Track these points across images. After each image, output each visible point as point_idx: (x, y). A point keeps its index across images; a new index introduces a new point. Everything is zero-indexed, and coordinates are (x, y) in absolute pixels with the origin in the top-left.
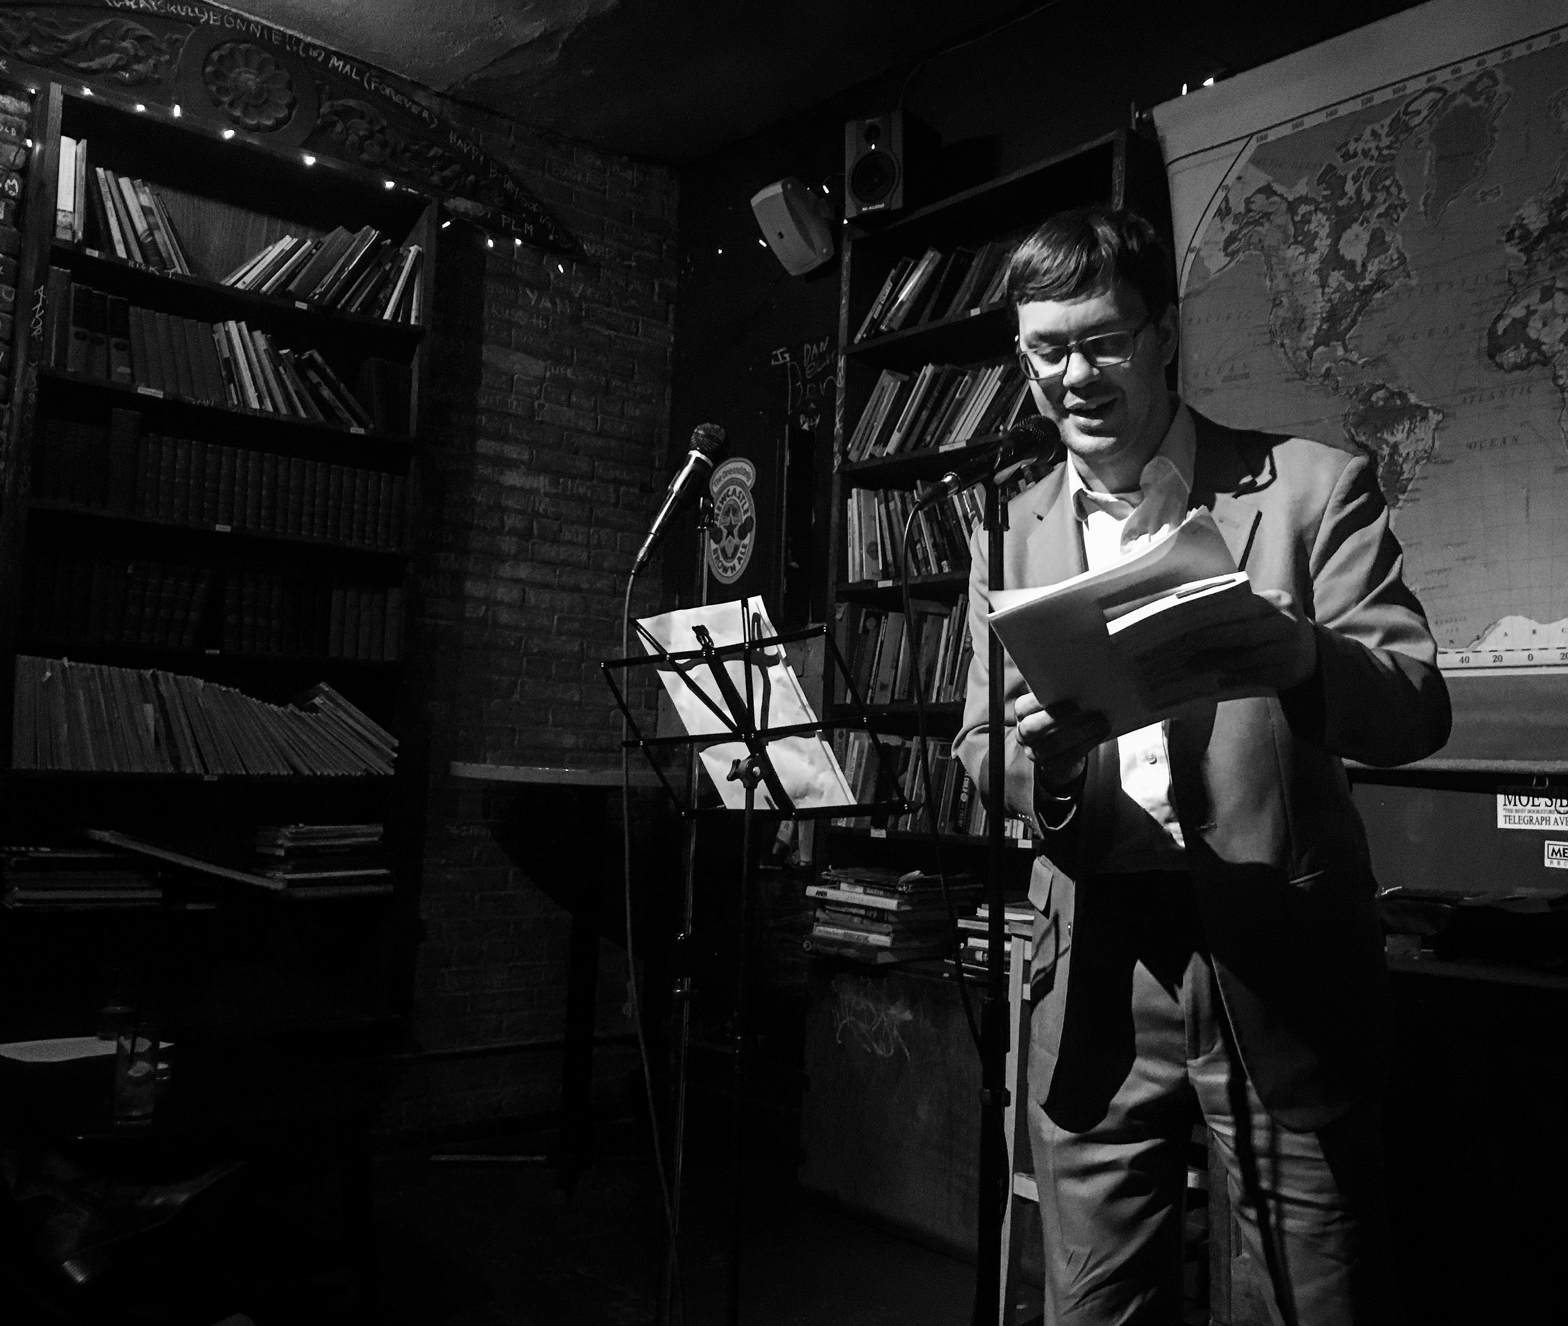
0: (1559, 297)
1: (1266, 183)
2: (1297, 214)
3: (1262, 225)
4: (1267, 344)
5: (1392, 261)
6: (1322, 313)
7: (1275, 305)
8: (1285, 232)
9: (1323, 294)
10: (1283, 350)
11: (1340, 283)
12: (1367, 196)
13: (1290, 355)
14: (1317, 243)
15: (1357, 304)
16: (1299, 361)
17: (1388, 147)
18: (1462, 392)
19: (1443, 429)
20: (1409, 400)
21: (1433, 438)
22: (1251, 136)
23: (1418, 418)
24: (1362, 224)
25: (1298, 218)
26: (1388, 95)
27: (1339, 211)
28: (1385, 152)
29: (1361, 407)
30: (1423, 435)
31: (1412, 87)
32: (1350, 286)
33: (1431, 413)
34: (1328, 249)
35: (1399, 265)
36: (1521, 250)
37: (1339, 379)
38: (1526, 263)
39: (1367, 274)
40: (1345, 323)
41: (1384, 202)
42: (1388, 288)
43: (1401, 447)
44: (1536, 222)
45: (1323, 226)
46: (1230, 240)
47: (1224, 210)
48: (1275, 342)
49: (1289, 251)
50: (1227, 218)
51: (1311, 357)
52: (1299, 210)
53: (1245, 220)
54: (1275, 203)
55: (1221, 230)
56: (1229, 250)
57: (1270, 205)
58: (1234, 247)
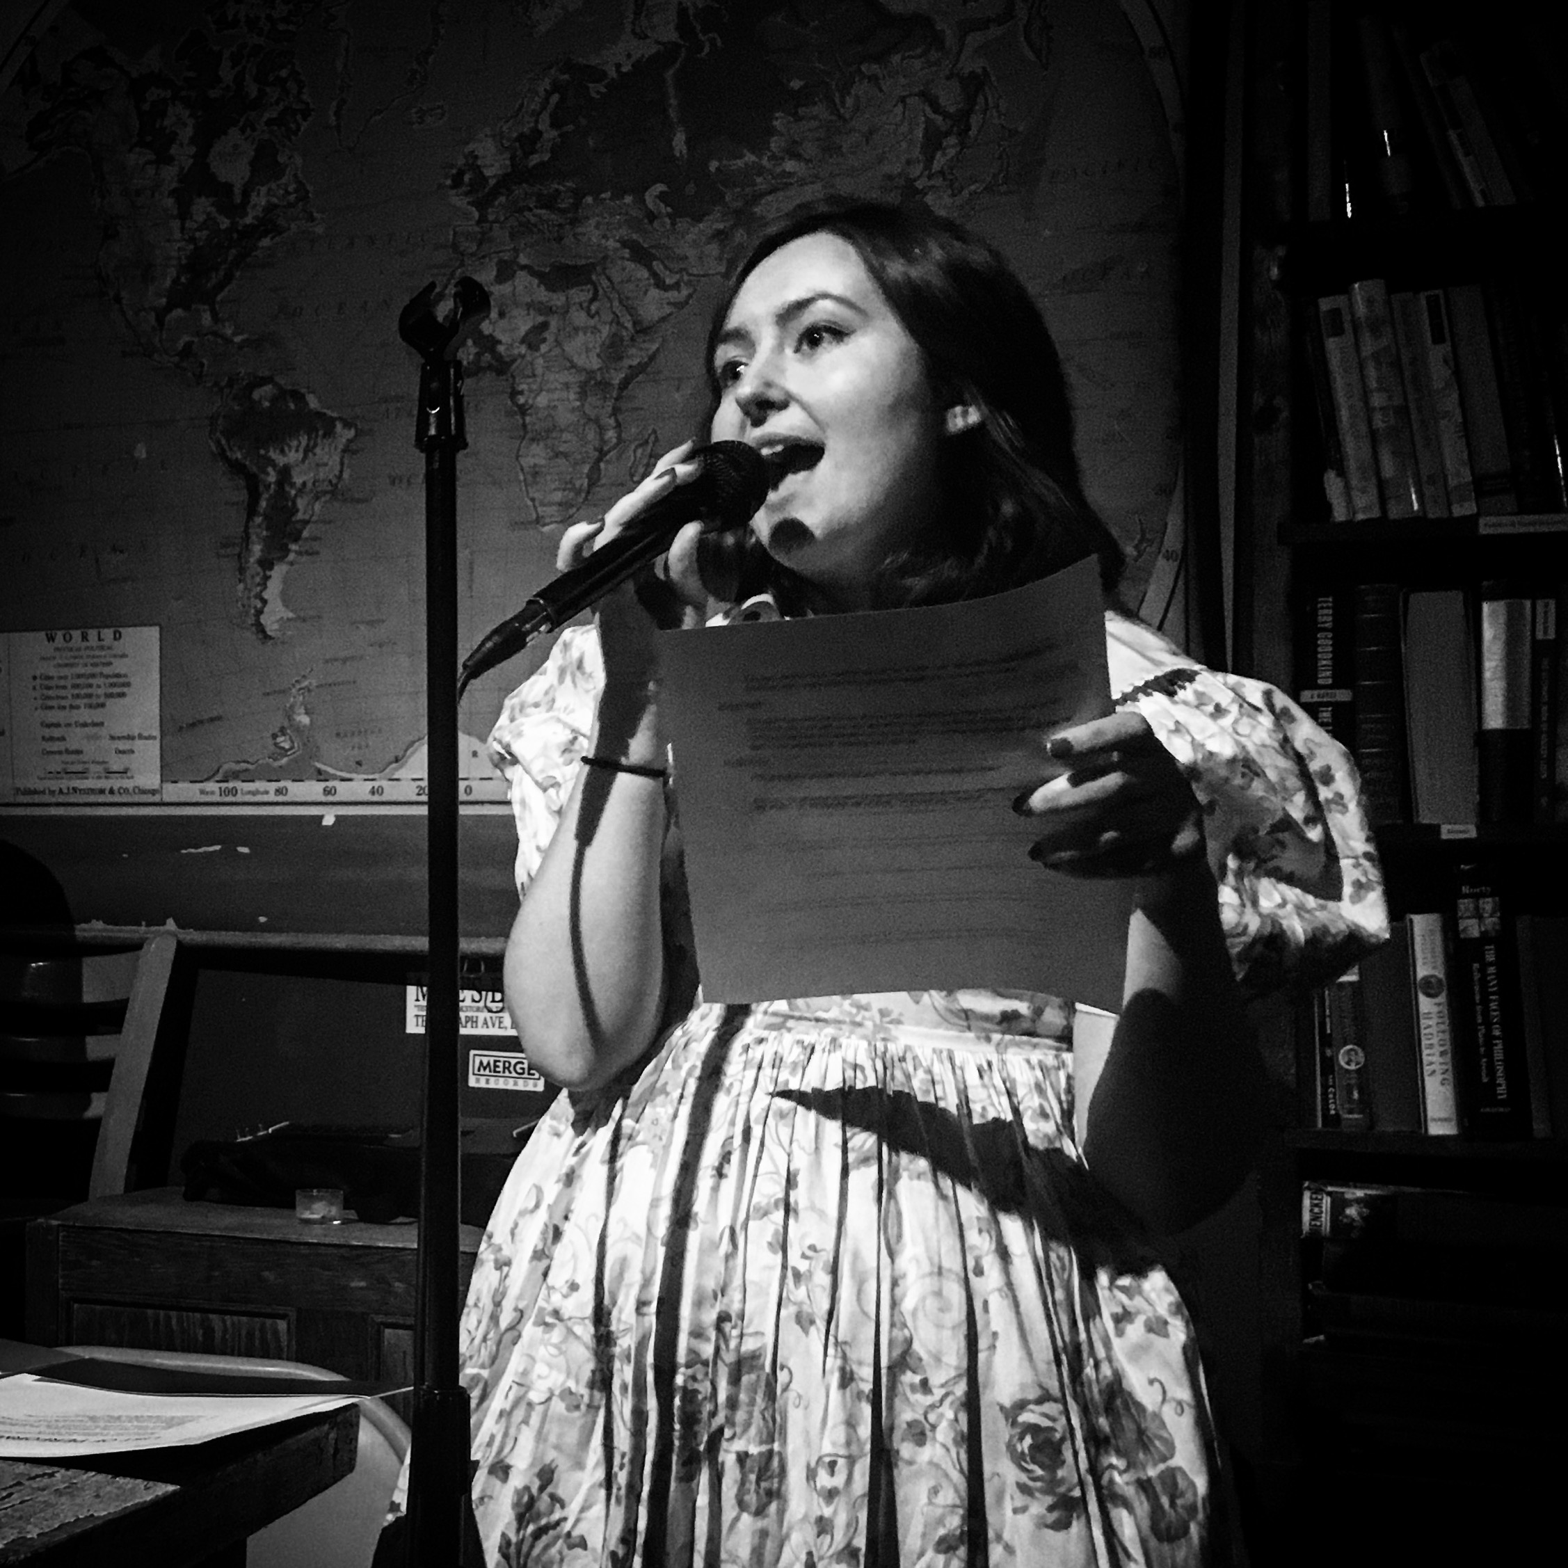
0: (522, 279)
1: (96, 45)
2: (145, 100)
3: (89, 108)
4: (93, 296)
5: (288, 193)
6: (179, 258)
7: (107, 236)
8: (126, 126)
9: (183, 229)
10: (117, 306)
11: (209, 217)
12: (253, 90)
13: (130, 315)
14: (174, 150)
15: (234, 251)
16: (145, 327)
17: (285, 20)
19: (355, 452)
20: (307, 404)
21: (342, 464)
23: (321, 433)
24: (243, 131)
25: (146, 107)
27: (208, 105)
28: (281, 27)
29: (236, 408)
30: (326, 459)
32: (225, 223)
33: (339, 426)
34: (191, 161)
35: (298, 200)
36: (469, 203)
37: (205, 361)
38: (479, 222)
39: (249, 210)
40: (214, 279)
41: (277, 103)
42: (280, 233)
43: (294, 473)
44: (494, 165)
45: (185, 125)
46: (38, 124)
47: (27, 77)
48: (105, 293)
49: (130, 155)
50: (32, 90)
51: (161, 323)
52: (147, 94)
53: (62, 96)
54: (109, 77)
55: (24, 107)
56: (36, 140)
57: (103, 78)
58: (44, 136)
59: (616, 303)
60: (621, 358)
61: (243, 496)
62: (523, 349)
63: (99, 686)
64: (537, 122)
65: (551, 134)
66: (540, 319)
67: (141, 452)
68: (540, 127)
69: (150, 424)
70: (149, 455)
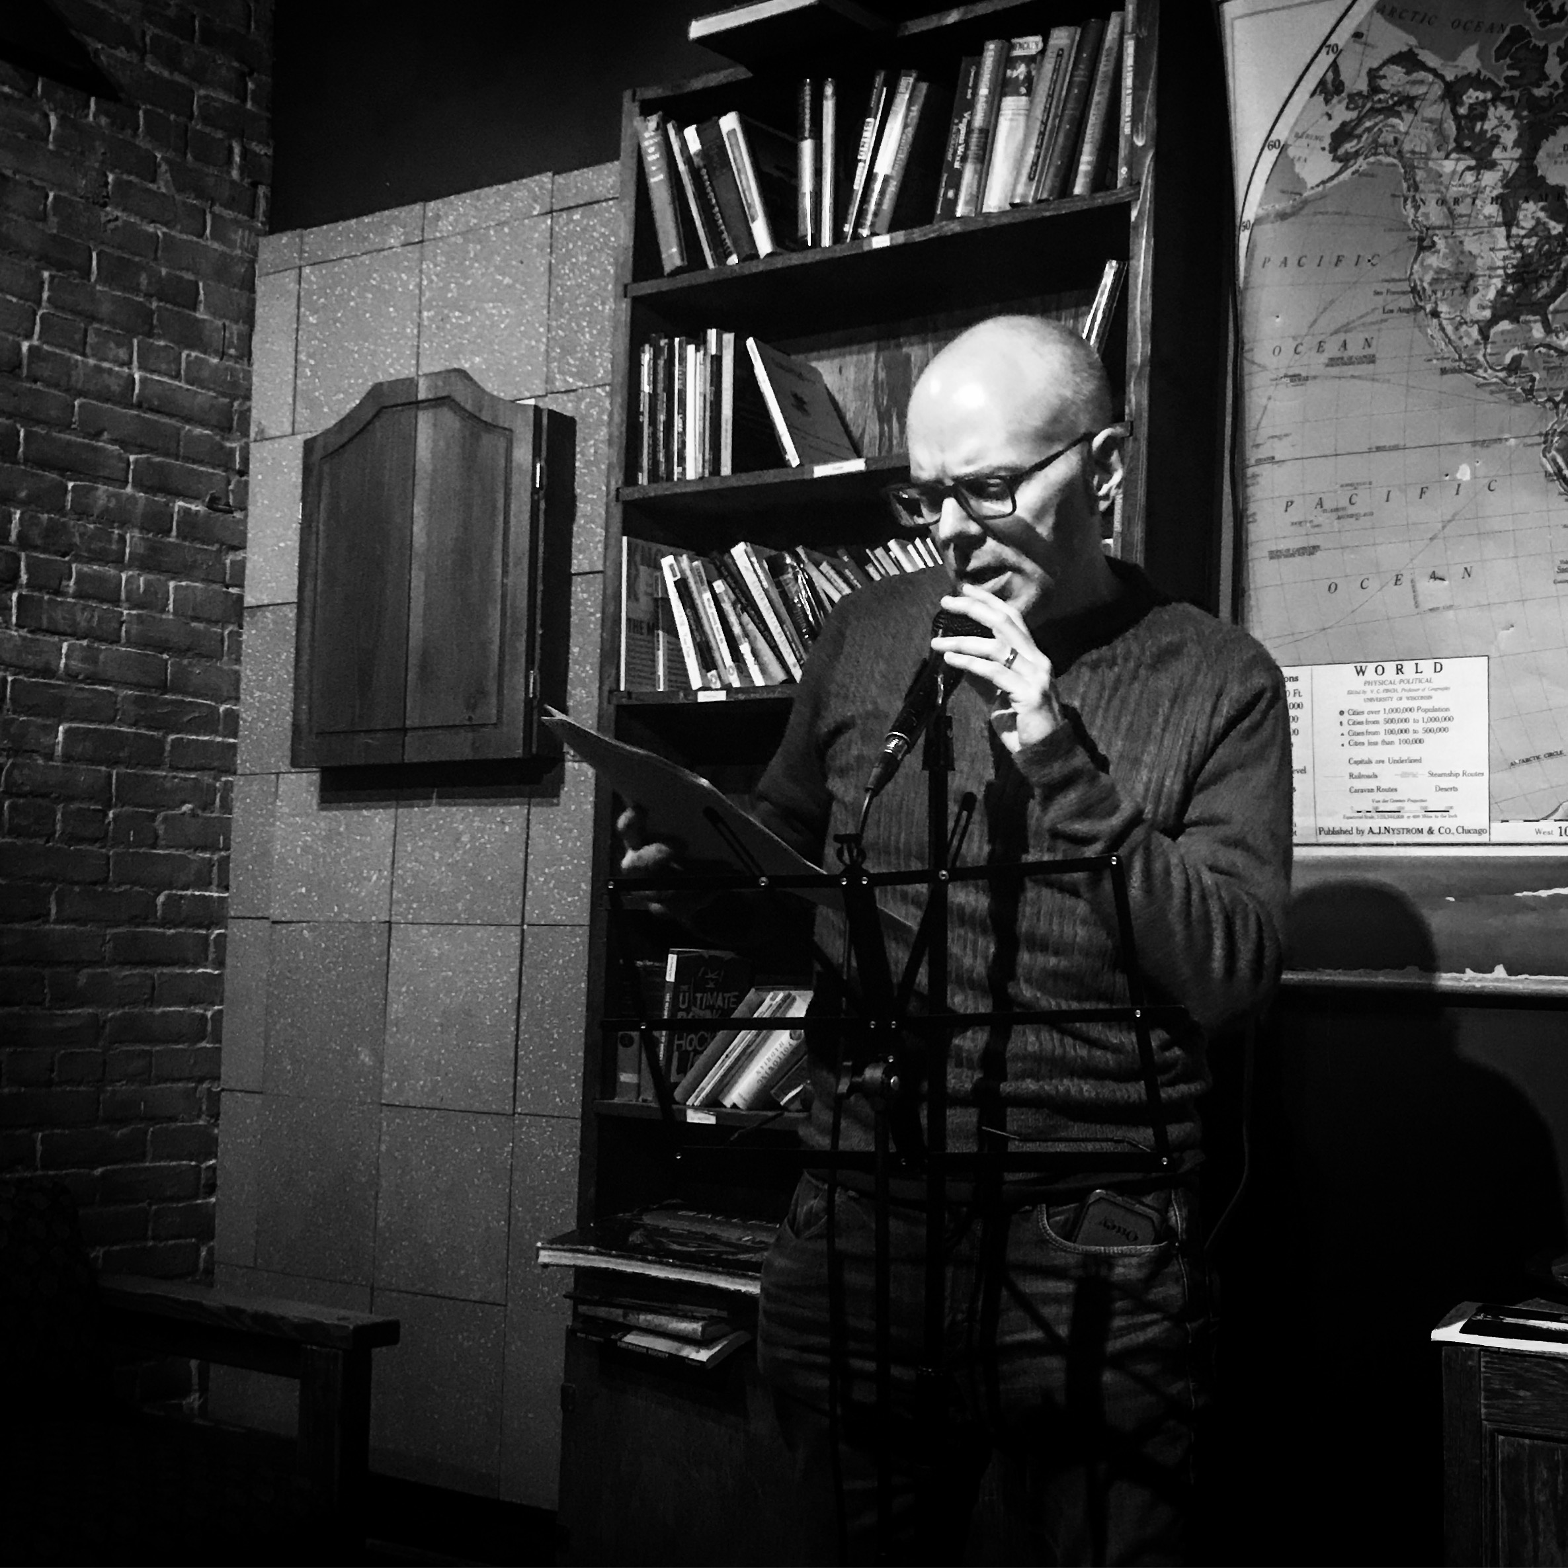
1: (1405, 49)
2: (1462, 104)
3: (1398, 115)
4: (1407, 311)
6: (1504, 268)
7: (1422, 248)
8: (1439, 131)
9: (1508, 237)
10: (1435, 321)
11: (1538, 221)
13: (1449, 329)
14: (1497, 154)
16: (1466, 341)
25: (1462, 111)
27: (1533, 104)
34: (1515, 165)
37: (1537, 375)
40: (1545, 288)
45: (1508, 127)
46: (1342, 135)
47: (1330, 86)
48: (1423, 308)
49: (1446, 163)
50: (1335, 100)
51: (1485, 336)
52: (1464, 97)
53: (1369, 105)
54: (1422, 82)
55: (1326, 118)
56: (1341, 151)
57: (1414, 83)
58: (1350, 146)
63: (1416, 721)
67: (1464, 473)
69: (1474, 443)
70: (1474, 476)
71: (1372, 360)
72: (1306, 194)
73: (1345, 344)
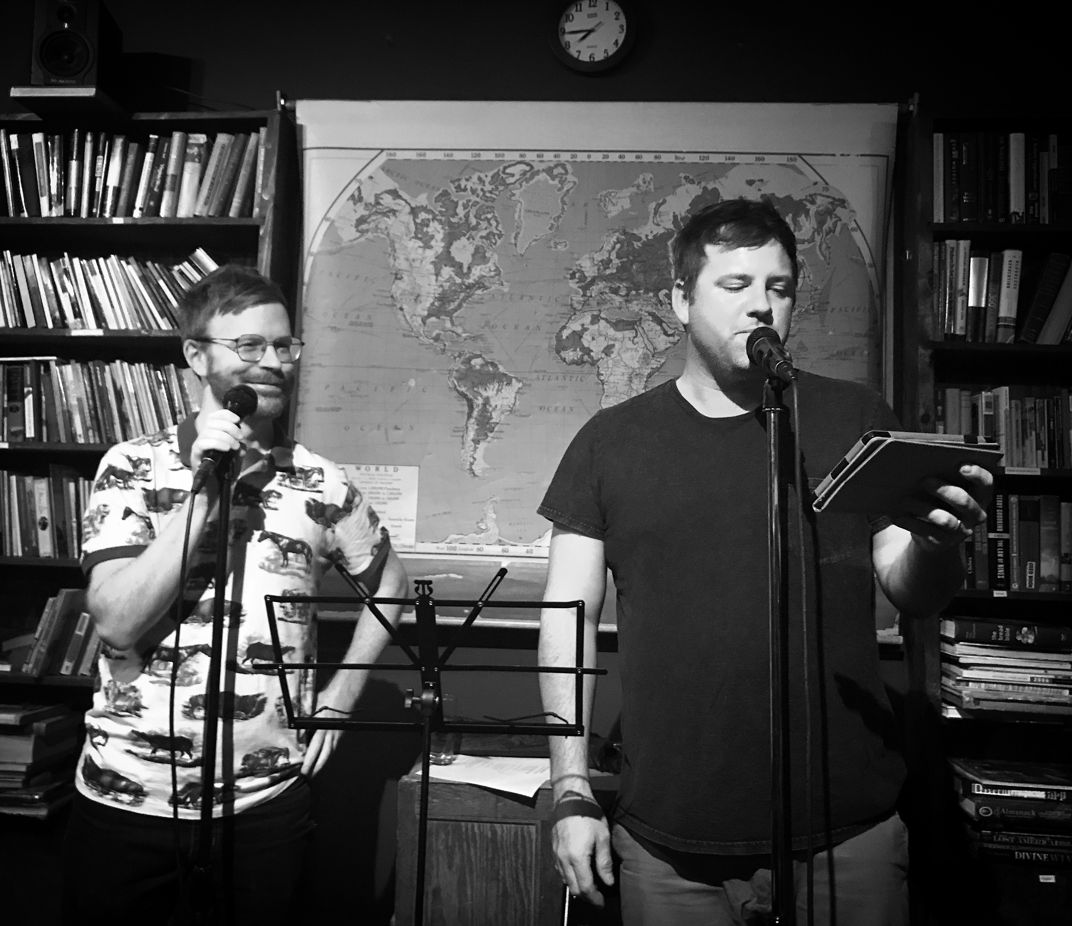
0: (602, 323)
1: (393, 188)
2: (418, 218)
3: (388, 217)
4: (388, 305)
5: (490, 271)
6: (434, 294)
7: (396, 278)
8: (408, 228)
9: (437, 280)
10: (401, 313)
11: (451, 277)
12: (473, 221)
13: (408, 317)
14: (433, 243)
15: (462, 295)
16: (415, 324)
17: (491, 192)
18: (536, 371)
19: (522, 394)
20: (498, 369)
21: (515, 398)
22: (382, 150)
23: (505, 383)
24: (468, 239)
25: (418, 221)
26: (490, 156)
27: (451, 225)
28: (488, 195)
29: (463, 367)
30: (508, 396)
31: (509, 156)
32: (458, 281)
33: (514, 380)
34: (442, 249)
35: (496, 275)
36: (579, 287)
37: (446, 343)
38: (582, 296)
39: (471, 275)
40: (453, 306)
41: (486, 229)
42: (486, 289)
43: (491, 400)
44: (590, 272)
45: (439, 232)
46: (361, 221)
47: (356, 197)
48: (395, 305)
49: (410, 242)
50: (359, 204)
51: (424, 323)
52: (420, 215)
53: (374, 210)
54: (399, 205)
55: (353, 212)
56: (360, 228)
57: (396, 204)
58: (364, 227)
59: (646, 340)
60: (648, 364)
61: (466, 409)
62: (603, 355)
63: (384, 494)
64: (610, 255)
65: (616, 262)
66: (611, 343)
67: (412, 383)
68: (611, 257)
69: (417, 370)
70: (416, 385)
71: (371, 325)
72: (343, 245)
73: (358, 317)
